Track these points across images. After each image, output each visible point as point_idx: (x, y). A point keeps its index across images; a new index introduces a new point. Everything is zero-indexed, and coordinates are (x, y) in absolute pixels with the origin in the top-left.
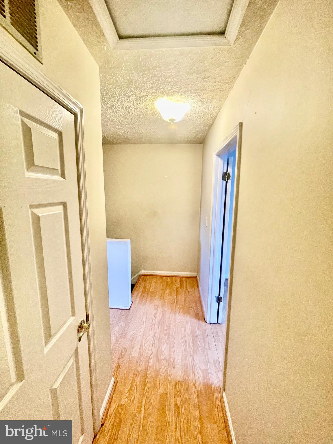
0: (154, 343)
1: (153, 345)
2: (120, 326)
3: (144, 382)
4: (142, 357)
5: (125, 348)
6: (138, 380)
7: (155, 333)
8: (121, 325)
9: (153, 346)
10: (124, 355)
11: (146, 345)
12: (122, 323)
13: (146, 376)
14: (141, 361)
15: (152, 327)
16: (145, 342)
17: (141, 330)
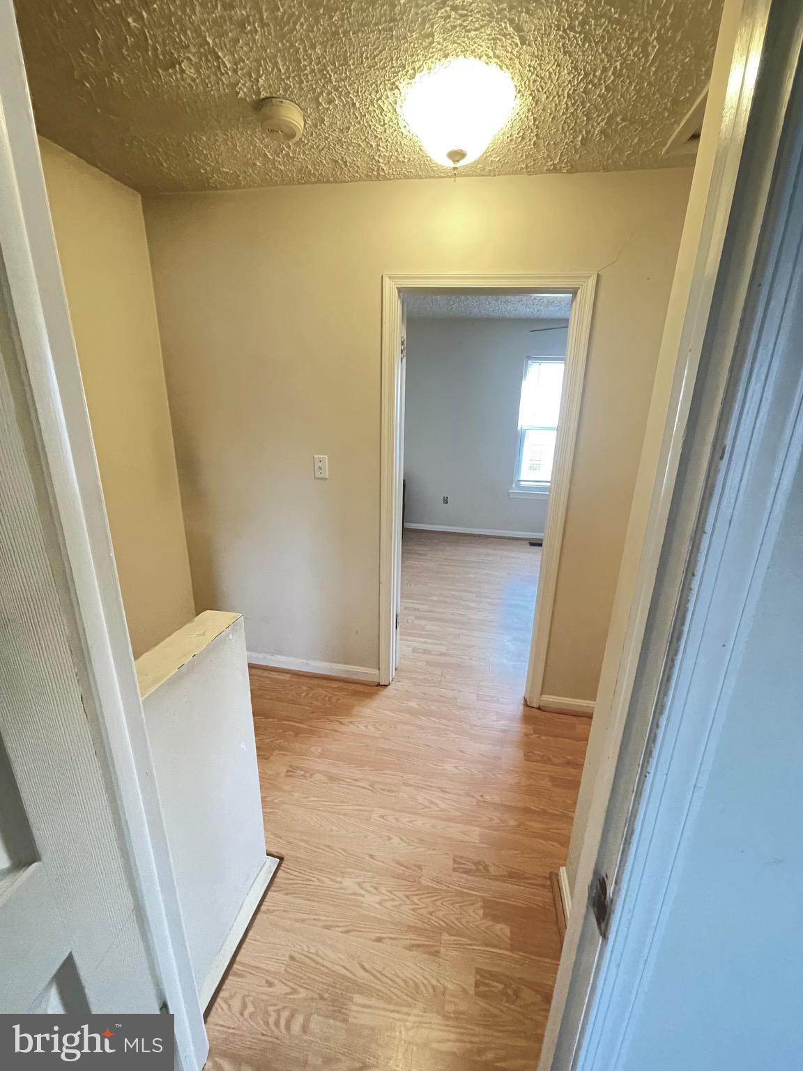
0: (439, 788)
1: (446, 792)
2: (362, 892)
3: (538, 813)
4: (480, 818)
5: (455, 862)
6: (537, 826)
7: (405, 784)
8: (359, 884)
9: (448, 790)
10: (477, 864)
11: (442, 805)
12: (349, 883)
13: (527, 810)
14: (491, 820)
15: (382, 790)
16: (437, 809)
17: (390, 818)
